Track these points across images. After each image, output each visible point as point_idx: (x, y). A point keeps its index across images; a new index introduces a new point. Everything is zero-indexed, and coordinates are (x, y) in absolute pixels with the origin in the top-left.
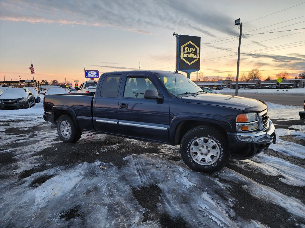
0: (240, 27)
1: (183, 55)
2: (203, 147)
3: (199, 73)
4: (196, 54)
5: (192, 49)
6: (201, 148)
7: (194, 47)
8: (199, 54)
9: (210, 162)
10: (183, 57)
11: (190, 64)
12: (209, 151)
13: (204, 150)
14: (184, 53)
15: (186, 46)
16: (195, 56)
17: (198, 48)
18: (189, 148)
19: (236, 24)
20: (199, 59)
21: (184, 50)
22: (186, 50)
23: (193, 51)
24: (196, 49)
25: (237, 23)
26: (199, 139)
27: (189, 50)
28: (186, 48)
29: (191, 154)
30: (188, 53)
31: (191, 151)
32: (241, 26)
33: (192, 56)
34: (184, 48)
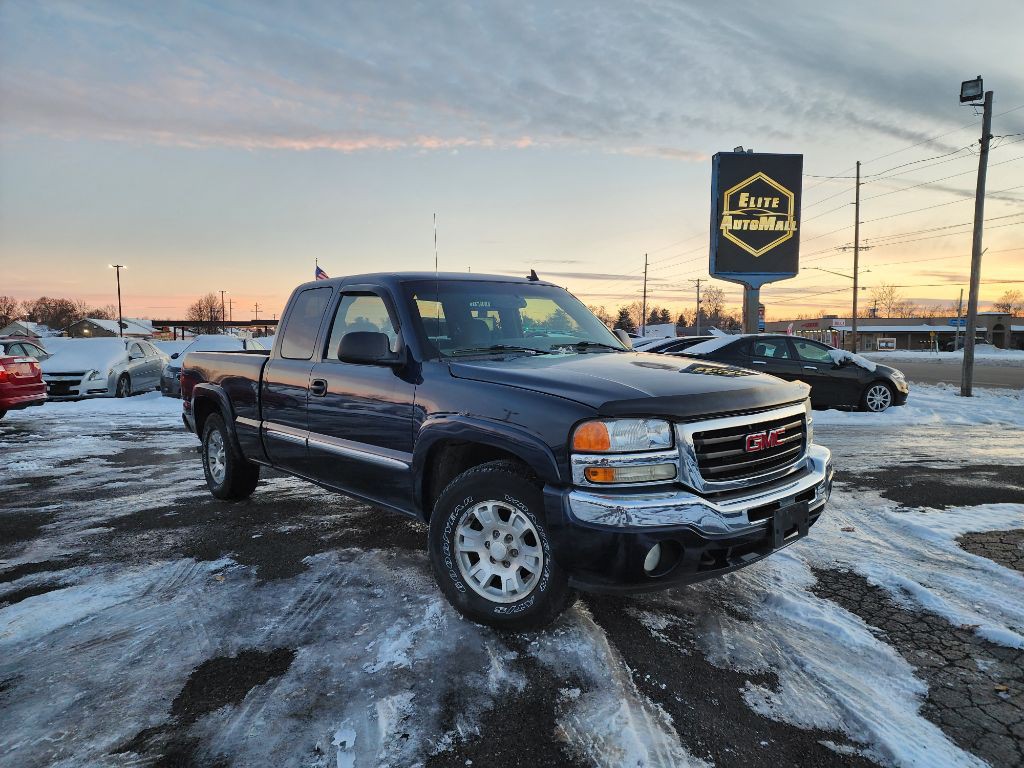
0: (981, 110)
1: (727, 223)
2: (496, 534)
3: (864, 288)
4: (784, 219)
5: (767, 200)
6: (490, 538)
7: (773, 193)
8: (797, 217)
9: (514, 592)
10: (732, 231)
11: (756, 253)
12: (513, 553)
13: (499, 547)
14: (735, 217)
15: (744, 190)
16: (780, 226)
17: (791, 196)
18: (452, 536)
19: (963, 99)
20: (796, 234)
21: (734, 205)
22: (742, 203)
23: (770, 208)
24: (784, 200)
25: (970, 92)
26: (482, 505)
27: (756, 202)
28: (744, 197)
29: (458, 556)
30: (751, 215)
31: (460, 547)
32: (987, 106)
33: (767, 223)
34: (735, 199)
